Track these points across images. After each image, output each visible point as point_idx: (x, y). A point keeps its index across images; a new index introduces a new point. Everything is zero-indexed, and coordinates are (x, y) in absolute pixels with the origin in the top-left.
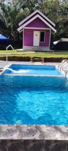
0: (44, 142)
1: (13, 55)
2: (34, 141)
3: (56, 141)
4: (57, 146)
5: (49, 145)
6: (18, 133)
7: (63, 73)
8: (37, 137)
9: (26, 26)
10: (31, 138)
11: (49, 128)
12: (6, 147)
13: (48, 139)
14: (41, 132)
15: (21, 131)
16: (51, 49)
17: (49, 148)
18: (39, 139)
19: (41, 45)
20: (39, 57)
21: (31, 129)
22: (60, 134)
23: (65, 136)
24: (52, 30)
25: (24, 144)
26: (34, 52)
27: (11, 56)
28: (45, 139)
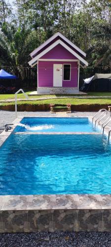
0: (77, 212)
1: (24, 103)
2: (66, 211)
3: (90, 211)
4: (92, 217)
5: (83, 216)
6: (46, 203)
7: (99, 128)
8: (68, 206)
9: (42, 58)
10: (62, 207)
11: (82, 198)
12: (33, 219)
13: (82, 208)
14: (73, 201)
15: (49, 201)
16: (80, 90)
17: (82, 220)
18: (71, 208)
19: (64, 84)
20: (62, 103)
21: (61, 199)
22: (95, 203)
23: (100, 205)
24: (81, 63)
25: (54, 215)
26: (55, 97)
27: (21, 103)
28: (78, 208)
